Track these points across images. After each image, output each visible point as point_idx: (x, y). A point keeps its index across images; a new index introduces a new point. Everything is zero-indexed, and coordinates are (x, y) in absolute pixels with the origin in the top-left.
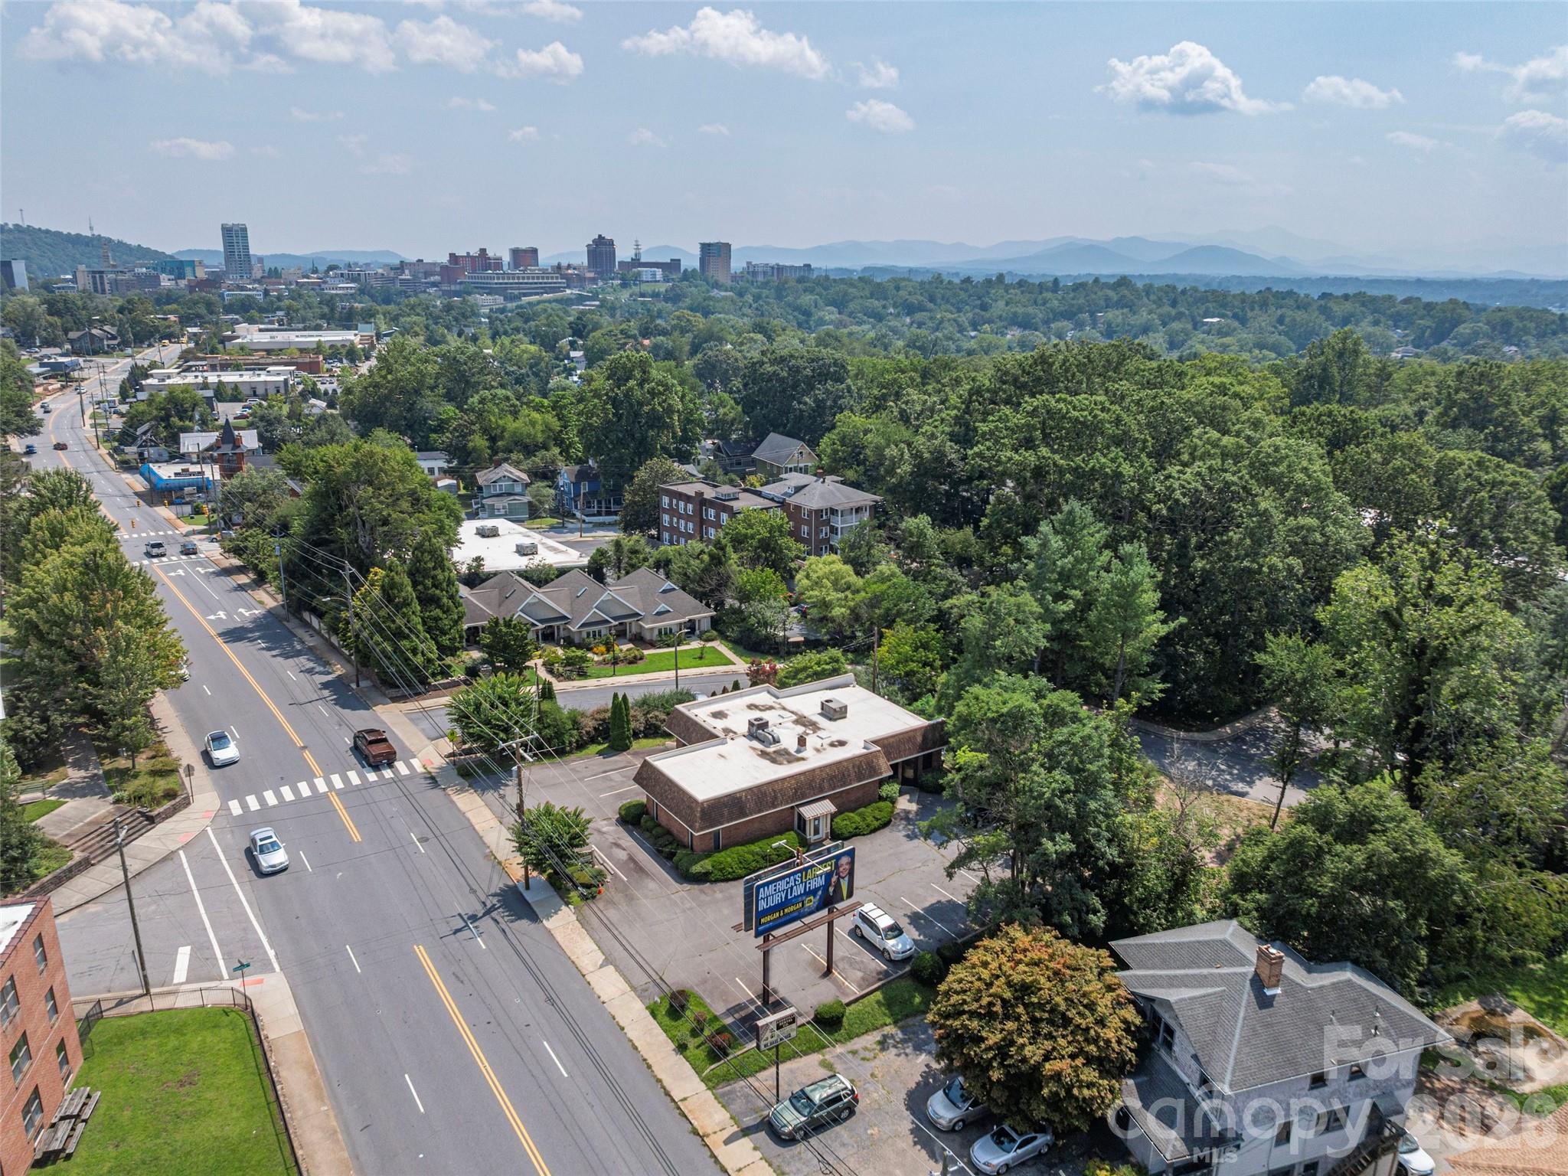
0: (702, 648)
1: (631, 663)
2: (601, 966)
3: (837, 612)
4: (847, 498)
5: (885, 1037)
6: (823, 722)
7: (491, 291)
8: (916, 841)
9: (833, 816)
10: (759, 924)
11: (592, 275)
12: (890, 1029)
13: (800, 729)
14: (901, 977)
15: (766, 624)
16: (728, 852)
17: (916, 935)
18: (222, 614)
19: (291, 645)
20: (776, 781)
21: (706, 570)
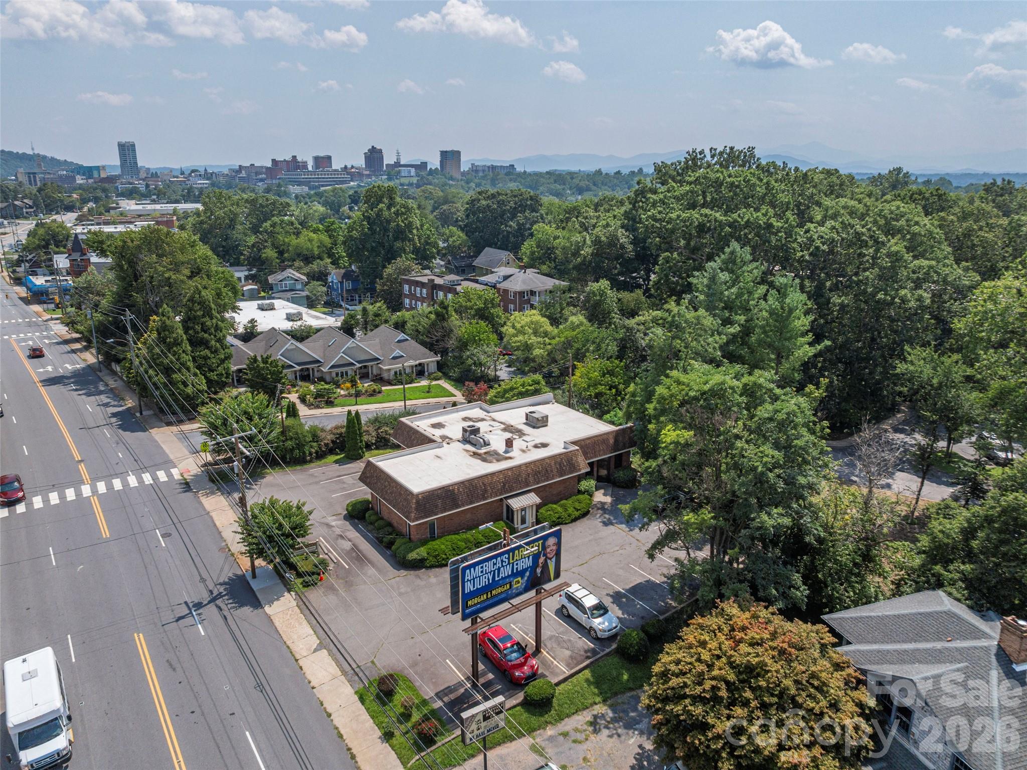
0: (429, 387)
1: (371, 395)
2: (315, 651)
3: (537, 352)
4: (543, 283)
5: (595, 717)
6: (527, 429)
7: (300, 184)
8: (611, 527)
9: (539, 507)
10: (466, 606)
11: (368, 172)
12: (601, 709)
13: (508, 435)
14: (607, 655)
15: (481, 364)
16: (443, 540)
17: (619, 613)
18: (50, 368)
19: (96, 387)
20: (486, 476)
21: (433, 325)
